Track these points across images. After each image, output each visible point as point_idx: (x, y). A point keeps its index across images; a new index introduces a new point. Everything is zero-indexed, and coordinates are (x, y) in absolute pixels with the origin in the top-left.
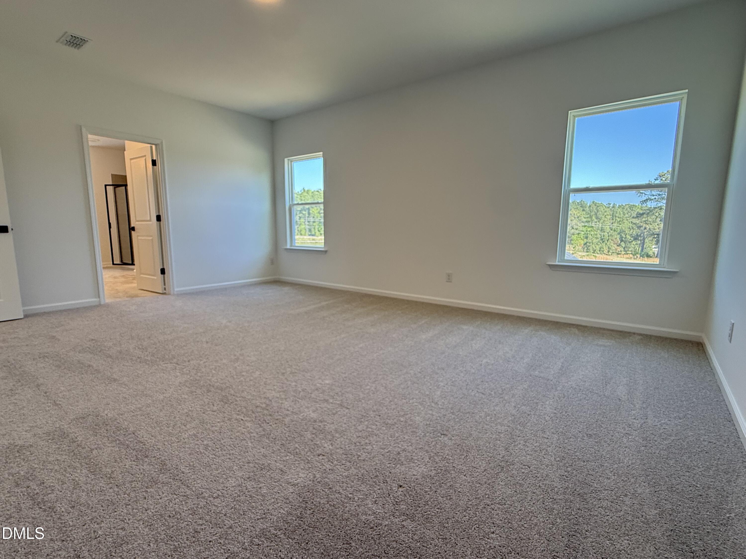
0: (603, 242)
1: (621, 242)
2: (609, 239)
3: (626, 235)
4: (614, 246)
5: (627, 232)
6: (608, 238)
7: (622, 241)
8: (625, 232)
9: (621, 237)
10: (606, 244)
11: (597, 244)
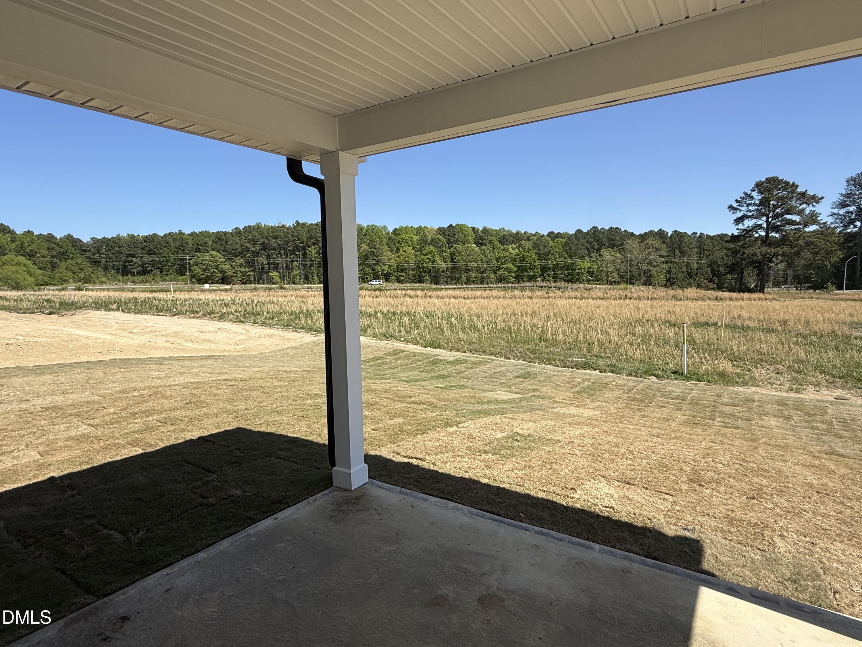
0: (690, 278)
1: (713, 277)
2: (698, 272)
3: (718, 268)
4: (705, 281)
5: (719, 263)
6: (696, 271)
7: (714, 275)
8: (717, 263)
9: (713, 271)
10: (695, 280)
11: (683, 280)
